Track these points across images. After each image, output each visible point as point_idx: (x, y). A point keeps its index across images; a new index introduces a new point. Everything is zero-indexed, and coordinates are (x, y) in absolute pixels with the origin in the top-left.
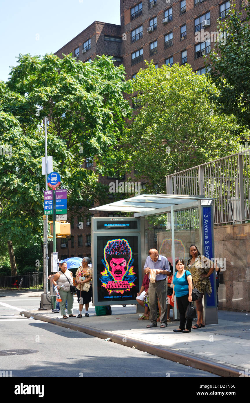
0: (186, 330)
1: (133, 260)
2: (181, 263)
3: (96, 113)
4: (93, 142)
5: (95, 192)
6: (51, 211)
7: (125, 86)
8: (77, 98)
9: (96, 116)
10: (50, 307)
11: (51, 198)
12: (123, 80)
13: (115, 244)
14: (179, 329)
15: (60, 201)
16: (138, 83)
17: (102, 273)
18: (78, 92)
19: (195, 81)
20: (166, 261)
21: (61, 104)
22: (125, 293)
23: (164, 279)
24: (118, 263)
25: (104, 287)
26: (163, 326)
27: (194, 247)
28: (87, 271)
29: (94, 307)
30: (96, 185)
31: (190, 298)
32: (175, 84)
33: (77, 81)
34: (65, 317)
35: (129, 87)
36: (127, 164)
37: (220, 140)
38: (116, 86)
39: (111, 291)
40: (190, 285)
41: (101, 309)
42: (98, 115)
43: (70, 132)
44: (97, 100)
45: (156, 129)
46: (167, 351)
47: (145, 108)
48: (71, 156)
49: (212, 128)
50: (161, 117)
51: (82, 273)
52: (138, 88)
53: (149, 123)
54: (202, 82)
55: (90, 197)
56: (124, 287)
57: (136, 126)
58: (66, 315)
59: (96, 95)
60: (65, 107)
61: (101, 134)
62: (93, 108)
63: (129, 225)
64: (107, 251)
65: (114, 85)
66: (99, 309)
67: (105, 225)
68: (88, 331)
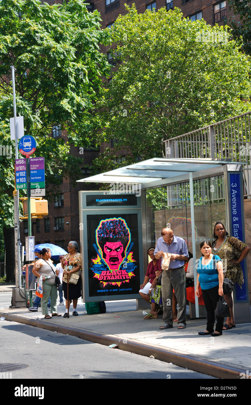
0: (215, 332)
1: (133, 243)
2: (208, 245)
3: (67, 69)
4: (65, 103)
5: (66, 166)
6: (25, 185)
7: (102, 35)
8: (43, 49)
9: (68, 72)
10: (24, 304)
11: (25, 168)
12: (97, 29)
13: (110, 224)
14: (206, 331)
15: (36, 172)
16: (118, 32)
17: (94, 261)
18: (45, 42)
19: (187, 29)
20: (183, 243)
21: (25, 57)
22: (123, 285)
23: (181, 266)
24: (113, 248)
25: (97, 279)
26: (181, 327)
27: (221, 225)
28: (75, 259)
29: (84, 303)
30: (67, 158)
31: (221, 290)
32: (162, 33)
33: (43, 29)
34: (47, 317)
35: (106, 37)
36: (104, 131)
37: (216, 101)
38: (91, 36)
39: (105, 284)
40: (220, 275)
41: (93, 306)
42: (70, 72)
43: (36, 93)
44: (68, 52)
45: (140, 88)
46: (204, 363)
47: (126, 63)
48: (38, 121)
49: (207, 87)
50: (145, 74)
51: (68, 262)
52: (117, 38)
53: (131, 81)
54: (196, 29)
55: (60, 171)
56: (121, 278)
57: (115, 85)
58: (49, 315)
59: (67, 46)
60: (30, 61)
61: (74, 95)
62: (64, 62)
63: (126, 200)
64: (100, 232)
65: (88, 34)
66: (90, 306)
67: (97, 200)
68: (83, 334)
